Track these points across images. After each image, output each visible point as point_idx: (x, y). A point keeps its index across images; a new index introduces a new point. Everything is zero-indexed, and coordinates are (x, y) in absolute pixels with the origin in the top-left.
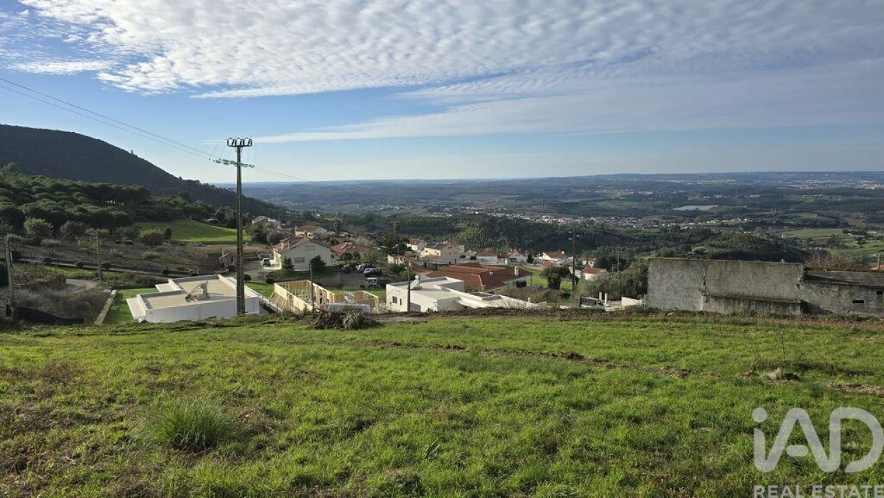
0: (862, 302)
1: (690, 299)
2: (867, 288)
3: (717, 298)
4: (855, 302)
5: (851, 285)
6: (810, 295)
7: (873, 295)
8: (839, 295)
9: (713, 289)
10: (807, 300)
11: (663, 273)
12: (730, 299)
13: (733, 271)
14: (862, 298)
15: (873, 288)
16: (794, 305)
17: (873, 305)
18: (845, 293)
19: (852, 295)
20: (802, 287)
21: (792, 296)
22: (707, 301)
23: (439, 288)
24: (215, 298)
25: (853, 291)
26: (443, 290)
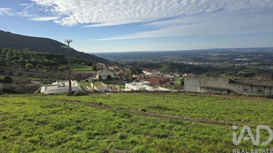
0: (247, 90)
1: (196, 88)
2: (248, 85)
3: (203, 88)
4: (244, 89)
5: (243, 84)
6: (231, 87)
7: (250, 87)
8: (239, 87)
9: (202, 85)
10: (230, 89)
11: (188, 80)
12: (207, 88)
13: (208, 80)
14: (246, 88)
15: (250, 85)
16: (225, 90)
17: (250, 91)
18: (241, 86)
19: (243, 87)
20: (228, 85)
21: (226, 88)
22: (201, 89)
23: (141, 84)
24: (66, 87)
25: (244, 86)
26: (142, 85)
